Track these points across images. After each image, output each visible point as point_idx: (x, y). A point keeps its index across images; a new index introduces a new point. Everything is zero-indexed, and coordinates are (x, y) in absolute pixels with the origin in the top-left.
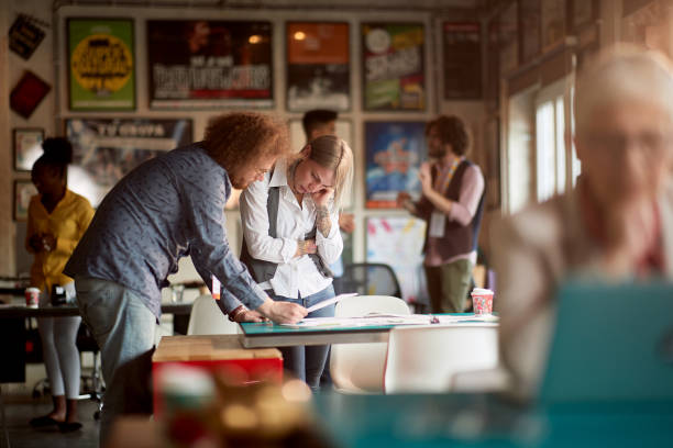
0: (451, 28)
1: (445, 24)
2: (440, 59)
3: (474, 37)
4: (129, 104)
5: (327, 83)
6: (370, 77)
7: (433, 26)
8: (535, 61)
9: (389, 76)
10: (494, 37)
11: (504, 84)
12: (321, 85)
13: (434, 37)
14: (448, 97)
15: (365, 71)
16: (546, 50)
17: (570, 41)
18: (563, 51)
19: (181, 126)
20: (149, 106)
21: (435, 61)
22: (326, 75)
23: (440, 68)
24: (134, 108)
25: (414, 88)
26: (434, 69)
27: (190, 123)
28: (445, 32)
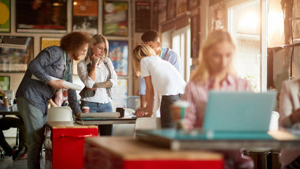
0: (139, 4)
1: (136, 2)
2: (134, 16)
3: (148, 8)
4: (8, 30)
5: (89, 24)
6: (106, 22)
7: (131, 2)
8: (174, 20)
9: (113, 22)
10: (156, 8)
11: (160, 27)
12: (86, 25)
13: (132, 7)
14: (137, 31)
15: (104, 20)
16: (178, 16)
17: (188, 13)
18: (185, 16)
19: (29, 39)
20: (16, 31)
21: (132, 17)
22: (88, 21)
23: (134, 19)
24: (10, 32)
25: (123, 27)
26: (132, 20)
27: (33, 38)
28: (136, 6)
